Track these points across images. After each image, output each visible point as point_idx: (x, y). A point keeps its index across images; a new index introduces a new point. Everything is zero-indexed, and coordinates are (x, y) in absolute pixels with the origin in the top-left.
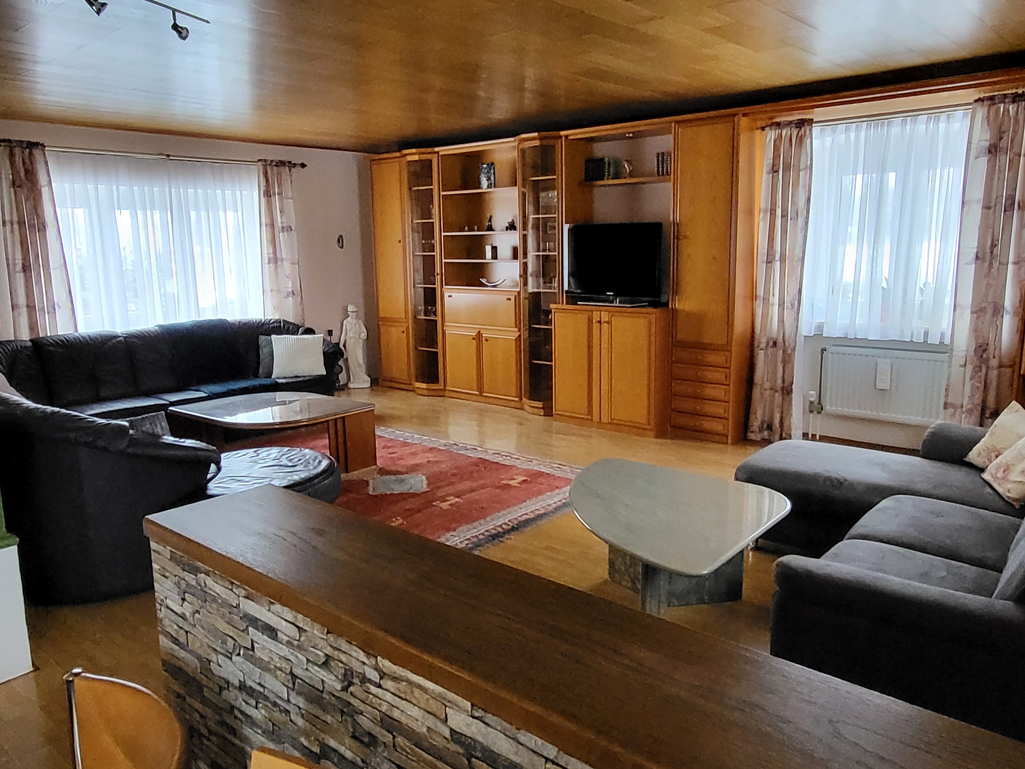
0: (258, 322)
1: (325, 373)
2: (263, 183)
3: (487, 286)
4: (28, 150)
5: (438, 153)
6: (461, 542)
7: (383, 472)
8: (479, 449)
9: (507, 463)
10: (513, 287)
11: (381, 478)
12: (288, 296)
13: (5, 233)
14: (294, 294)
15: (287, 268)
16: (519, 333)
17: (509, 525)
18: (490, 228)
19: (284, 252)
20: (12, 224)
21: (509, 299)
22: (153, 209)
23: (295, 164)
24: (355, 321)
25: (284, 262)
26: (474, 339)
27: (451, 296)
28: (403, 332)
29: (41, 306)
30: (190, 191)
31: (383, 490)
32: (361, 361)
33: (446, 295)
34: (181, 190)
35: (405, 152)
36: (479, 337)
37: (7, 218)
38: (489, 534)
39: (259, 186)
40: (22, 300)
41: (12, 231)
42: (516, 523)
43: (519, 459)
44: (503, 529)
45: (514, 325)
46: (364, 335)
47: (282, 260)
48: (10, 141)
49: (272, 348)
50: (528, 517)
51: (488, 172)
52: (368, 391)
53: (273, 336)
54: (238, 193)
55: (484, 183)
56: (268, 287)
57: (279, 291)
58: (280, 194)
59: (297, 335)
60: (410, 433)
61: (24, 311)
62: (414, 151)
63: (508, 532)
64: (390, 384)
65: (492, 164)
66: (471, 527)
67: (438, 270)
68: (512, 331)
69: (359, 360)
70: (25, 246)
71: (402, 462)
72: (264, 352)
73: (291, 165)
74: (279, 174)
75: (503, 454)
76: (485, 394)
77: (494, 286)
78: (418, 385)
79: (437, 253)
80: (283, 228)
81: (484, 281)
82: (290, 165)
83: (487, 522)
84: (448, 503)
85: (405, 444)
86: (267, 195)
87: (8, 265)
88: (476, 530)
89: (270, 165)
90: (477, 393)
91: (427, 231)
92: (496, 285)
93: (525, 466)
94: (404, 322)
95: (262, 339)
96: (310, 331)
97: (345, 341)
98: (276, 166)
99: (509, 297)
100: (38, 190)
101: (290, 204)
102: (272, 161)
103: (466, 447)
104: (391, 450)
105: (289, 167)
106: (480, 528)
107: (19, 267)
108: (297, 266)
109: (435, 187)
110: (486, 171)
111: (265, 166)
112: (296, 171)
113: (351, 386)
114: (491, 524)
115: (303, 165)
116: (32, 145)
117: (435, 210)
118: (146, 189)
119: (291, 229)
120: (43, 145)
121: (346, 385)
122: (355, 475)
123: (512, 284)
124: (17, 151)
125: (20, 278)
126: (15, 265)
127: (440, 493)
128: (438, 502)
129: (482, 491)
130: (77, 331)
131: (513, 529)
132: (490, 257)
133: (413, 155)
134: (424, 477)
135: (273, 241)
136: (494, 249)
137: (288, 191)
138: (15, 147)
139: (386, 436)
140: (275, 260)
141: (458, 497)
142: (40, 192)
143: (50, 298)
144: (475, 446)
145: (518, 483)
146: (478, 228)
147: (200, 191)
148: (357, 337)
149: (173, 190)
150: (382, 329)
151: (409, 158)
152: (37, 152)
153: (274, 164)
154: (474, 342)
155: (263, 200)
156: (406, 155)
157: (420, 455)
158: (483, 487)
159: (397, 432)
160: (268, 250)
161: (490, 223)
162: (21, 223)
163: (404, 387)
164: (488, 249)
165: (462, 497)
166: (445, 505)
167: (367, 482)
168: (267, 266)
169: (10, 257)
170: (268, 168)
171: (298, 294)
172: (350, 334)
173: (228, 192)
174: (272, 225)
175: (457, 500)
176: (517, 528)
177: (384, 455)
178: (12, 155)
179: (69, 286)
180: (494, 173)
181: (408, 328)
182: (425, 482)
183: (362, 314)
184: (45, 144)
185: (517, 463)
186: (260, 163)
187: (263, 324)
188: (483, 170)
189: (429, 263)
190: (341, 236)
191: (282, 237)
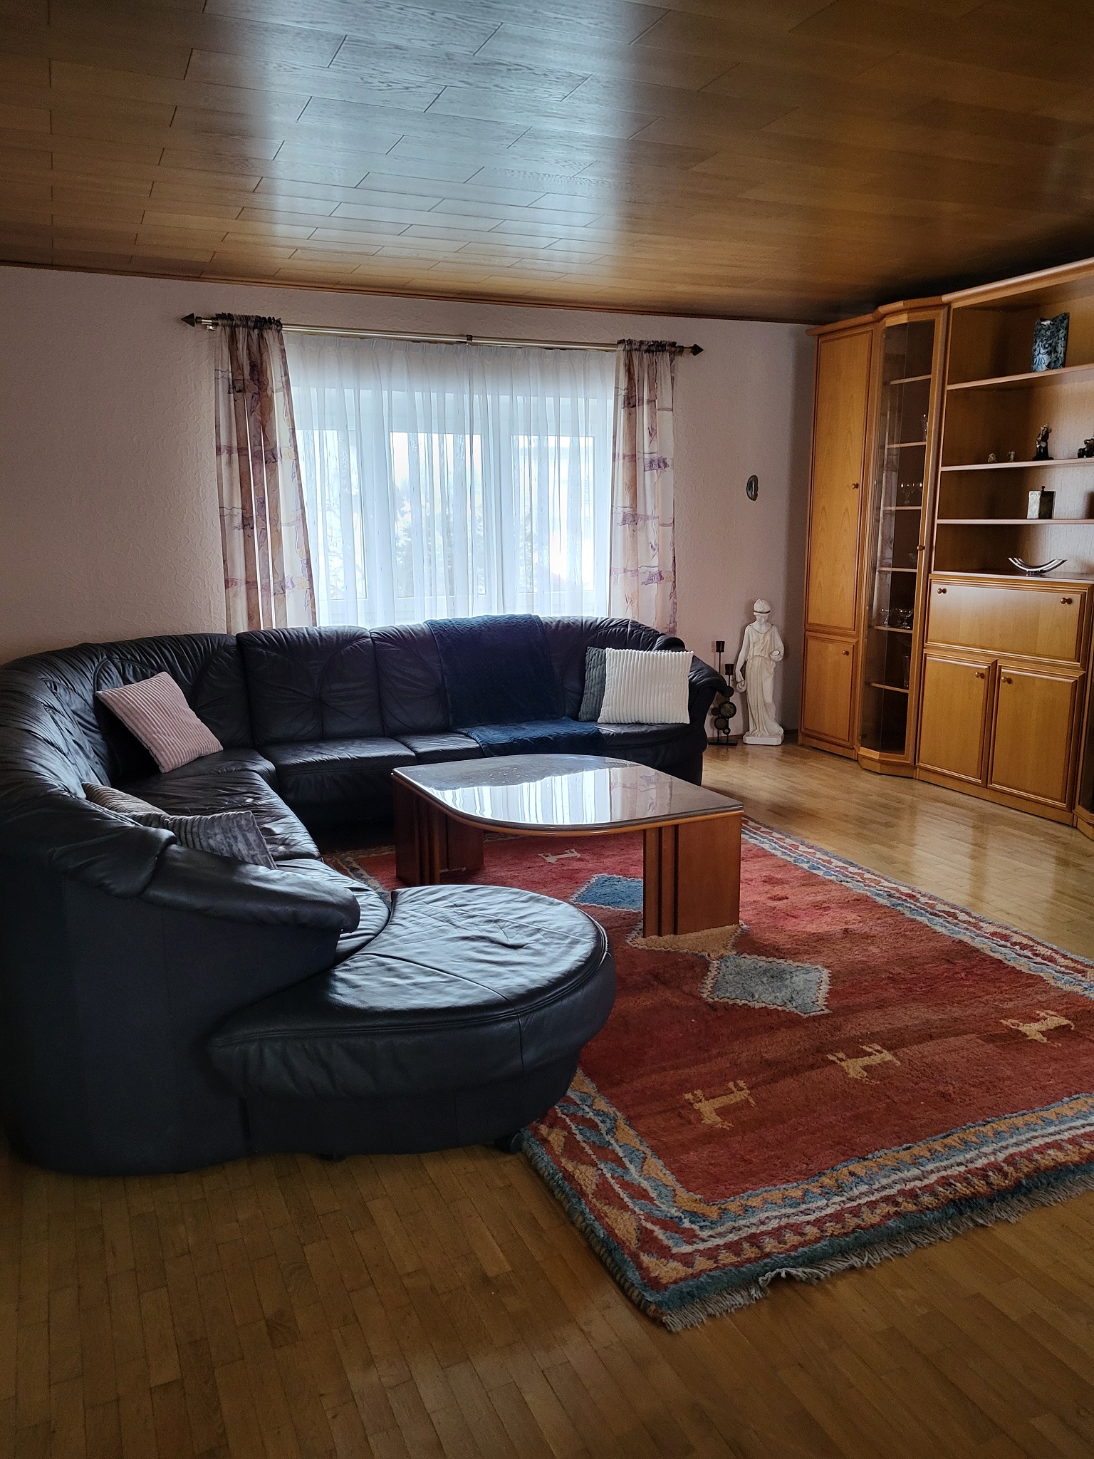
0: (589, 623)
1: (688, 721)
2: (623, 384)
3: (1023, 573)
4: (256, 331)
5: (948, 304)
6: (872, 1205)
7: (747, 944)
8: (963, 917)
9: (1023, 965)
10: (1082, 575)
11: (739, 961)
12: (650, 580)
13: (219, 465)
14: (661, 578)
15: (652, 532)
16: (1082, 672)
17: (1005, 1175)
18: (1044, 455)
19: (650, 505)
20: (230, 452)
21: (1070, 601)
22: (442, 431)
23: (682, 347)
24: (764, 629)
25: (649, 522)
26: (982, 676)
27: (944, 591)
28: (847, 653)
29: (265, 581)
30: (504, 399)
31: (731, 994)
32: (769, 699)
33: (935, 588)
34: (489, 397)
35: (883, 309)
36: (993, 676)
37: (224, 442)
38: (948, 1193)
39: (617, 388)
40: (239, 573)
41: (230, 462)
42: (1026, 1170)
43: (1051, 960)
44: (989, 1184)
45: (1072, 654)
46: (778, 654)
47: (646, 518)
48: (230, 317)
49: (604, 668)
50: (1061, 1157)
51: (1052, 336)
52: (776, 752)
53: (609, 650)
54: (581, 401)
55: (1042, 358)
56: (619, 564)
57: (636, 572)
58: (651, 402)
59: (651, 649)
60: (826, 854)
61: (242, 589)
62: (900, 305)
63: (1000, 1196)
64: (815, 743)
65: (1066, 317)
66: (905, 1156)
67: (924, 540)
68: (1068, 667)
69: (766, 697)
70: (245, 486)
71: (790, 925)
72: (592, 674)
73: (675, 350)
74: (653, 364)
75: (1016, 938)
76: (994, 785)
77: (1036, 574)
78: (864, 751)
79: (925, 508)
80: (651, 462)
81: (1017, 563)
82: (673, 349)
83: (950, 1147)
84: (866, 1061)
85: (809, 880)
86: (629, 404)
87: (222, 516)
88: (915, 1172)
89: (639, 350)
90: (979, 781)
91: (910, 466)
92: (1042, 571)
93: (1065, 984)
94: (853, 637)
95: (592, 651)
96: (674, 644)
97: (745, 663)
98: (648, 351)
99: (1067, 596)
100: (267, 396)
101: (666, 420)
102: (641, 343)
103: (932, 907)
104: (778, 891)
105: (671, 353)
106: (930, 1167)
107: (238, 520)
108: (671, 528)
109: (934, 377)
110: (1048, 333)
111: (629, 354)
112: (683, 361)
113: (748, 740)
114: (960, 1159)
115: (696, 350)
116: (263, 323)
117: (931, 425)
118: (434, 395)
119: (666, 465)
120: (278, 323)
121: (741, 737)
122: (687, 942)
123: (1078, 570)
124: (241, 333)
125: (238, 535)
126: (232, 516)
127: (851, 1029)
128: (841, 1055)
129: (952, 1041)
130: (315, 624)
131: (1018, 1190)
132: (1036, 514)
133: (898, 315)
134: (825, 974)
135: (633, 486)
136: (1048, 499)
137: (665, 397)
138: (238, 326)
139: (778, 853)
140: (633, 518)
141: (889, 1049)
142: (271, 400)
143: (279, 571)
144: (954, 907)
145: (1042, 1033)
146: (1015, 455)
147: (520, 399)
148: (767, 656)
149: (476, 397)
150: (811, 643)
151: (891, 322)
152: (270, 336)
153: (644, 347)
154: (982, 682)
155: (622, 413)
156: (885, 316)
157: (831, 913)
158: (954, 1029)
159: (802, 848)
160: (623, 500)
161: (1043, 445)
162: (242, 450)
163: (839, 751)
164: (1034, 498)
165: (901, 1052)
166: (854, 1068)
167: (706, 965)
168: (620, 528)
169: (226, 505)
170: (635, 355)
171: (670, 577)
172: (755, 651)
173: (565, 401)
174: (633, 457)
175: (887, 1056)
176: (1029, 1190)
177: (762, 898)
178: (233, 340)
179: (308, 552)
180: (1066, 340)
181: (855, 648)
182: (825, 987)
183: (779, 616)
184: (282, 322)
185: (1047, 973)
186: (621, 347)
187: (598, 627)
188: (1043, 332)
189: (906, 527)
190: (755, 478)
191: (648, 479)
